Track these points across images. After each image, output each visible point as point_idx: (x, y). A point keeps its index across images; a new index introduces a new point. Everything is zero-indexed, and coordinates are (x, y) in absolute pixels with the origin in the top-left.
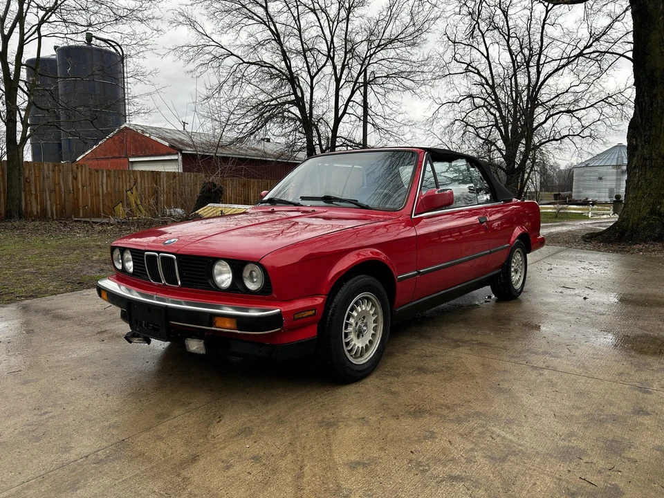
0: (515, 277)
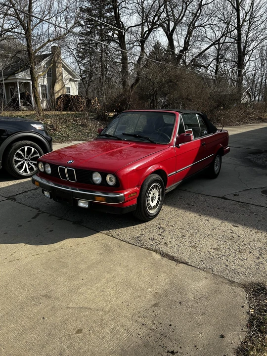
0: (216, 168)
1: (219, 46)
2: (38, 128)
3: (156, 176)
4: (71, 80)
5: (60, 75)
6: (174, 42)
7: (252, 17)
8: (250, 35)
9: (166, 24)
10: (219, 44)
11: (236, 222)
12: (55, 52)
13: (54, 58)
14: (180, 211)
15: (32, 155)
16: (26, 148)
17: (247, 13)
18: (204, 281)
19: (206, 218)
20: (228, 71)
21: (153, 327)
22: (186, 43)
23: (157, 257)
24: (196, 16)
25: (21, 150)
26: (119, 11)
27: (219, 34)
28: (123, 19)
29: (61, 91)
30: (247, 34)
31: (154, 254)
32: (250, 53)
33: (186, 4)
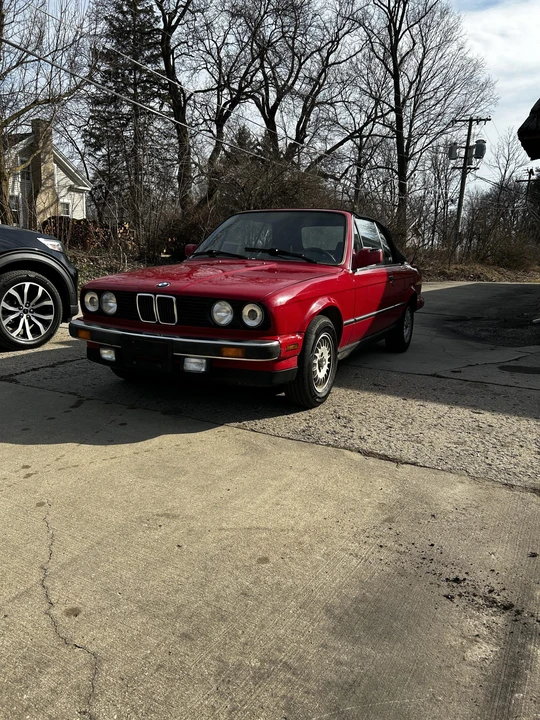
0: (406, 333)
1: (361, 140)
2: (50, 247)
3: (325, 320)
4: (71, 189)
5: (47, 179)
6: (277, 128)
7: (419, 93)
8: (417, 124)
9: (262, 95)
10: (361, 137)
11: (475, 406)
12: (41, 131)
13: (37, 143)
14: (365, 395)
15: (37, 303)
16: (27, 285)
17: (411, 83)
18: (460, 487)
19: (418, 403)
20: (376, 188)
21: (402, 549)
22: (301, 133)
23: (357, 457)
24: (316, 83)
25: (16, 289)
26: (174, 59)
27: (361, 119)
28: (182, 77)
29: (52, 210)
30: (412, 121)
31: (347, 452)
32: (417, 156)
33: (300, 60)
